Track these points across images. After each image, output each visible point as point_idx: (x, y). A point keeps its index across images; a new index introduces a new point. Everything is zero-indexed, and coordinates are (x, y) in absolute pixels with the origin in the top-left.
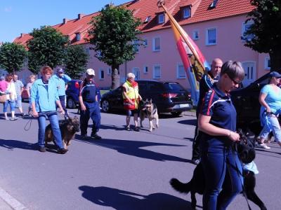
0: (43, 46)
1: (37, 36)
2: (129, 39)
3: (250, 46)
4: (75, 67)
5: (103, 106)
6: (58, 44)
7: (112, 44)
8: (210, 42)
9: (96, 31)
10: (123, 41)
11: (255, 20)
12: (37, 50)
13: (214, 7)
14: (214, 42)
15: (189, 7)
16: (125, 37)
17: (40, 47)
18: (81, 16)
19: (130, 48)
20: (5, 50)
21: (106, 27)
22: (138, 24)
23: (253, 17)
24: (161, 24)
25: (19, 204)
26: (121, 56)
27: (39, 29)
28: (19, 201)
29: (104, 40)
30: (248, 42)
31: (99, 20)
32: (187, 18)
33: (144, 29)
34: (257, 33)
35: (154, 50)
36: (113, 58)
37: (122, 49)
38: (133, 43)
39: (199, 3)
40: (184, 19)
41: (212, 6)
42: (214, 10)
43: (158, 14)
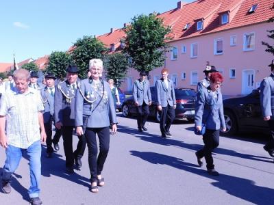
0: (84, 54)
1: (80, 45)
2: (159, 46)
3: (272, 51)
4: (115, 73)
6: (98, 52)
7: (141, 51)
10: (152, 48)
12: (78, 58)
13: (253, 12)
15: (227, 13)
16: (154, 44)
17: (82, 55)
19: (160, 55)
24: (199, 30)
26: (150, 63)
27: (82, 39)
29: (135, 47)
32: (225, 24)
33: (182, 36)
35: (192, 56)
36: (143, 65)
37: (151, 56)
38: (163, 49)
39: (238, 9)
40: (222, 25)
41: (251, 11)
42: (253, 14)
43: (196, 21)
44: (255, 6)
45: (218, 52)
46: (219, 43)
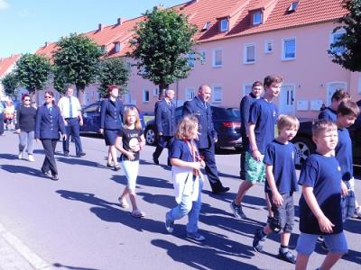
0: (73, 58)
1: (66, 46)
2: (182, 51)
3: (340, 62)
5: (148, 136)
6: (92, 56)
7: (160, 57)
8: (287, 56)
9: (140, 41)
10: (174, 54)
11: (347, 29)
12: (65, 63)
13: (293, 11)
14: (293, 56)
15: (260, 10)
16: (177, 48)
17: (69, 59)
18: (122, 21)
20: (25, 63)
21: (153, 36)
22: (193, 32)
23: (343, 24)
24: (224, 32)
25: (40, 260)
26: (171, 73)
27: (69, 37)
28: (40, 256)
29: (150, 52)
30: (337, 57)
31: (144, 27)
32: (257, 25)
33: (201, 38)
34: (350, 46)
35: (214, 66)
36: (161, 76)
37: (172, 64)
38: (187, 56)
39: (273, 6)
40: (253, 26)
41: (290, 9)
42: (293, 14)
43: (219, 19)
44: (295, 4)
45: (248, 61)
46: (251, 50)
